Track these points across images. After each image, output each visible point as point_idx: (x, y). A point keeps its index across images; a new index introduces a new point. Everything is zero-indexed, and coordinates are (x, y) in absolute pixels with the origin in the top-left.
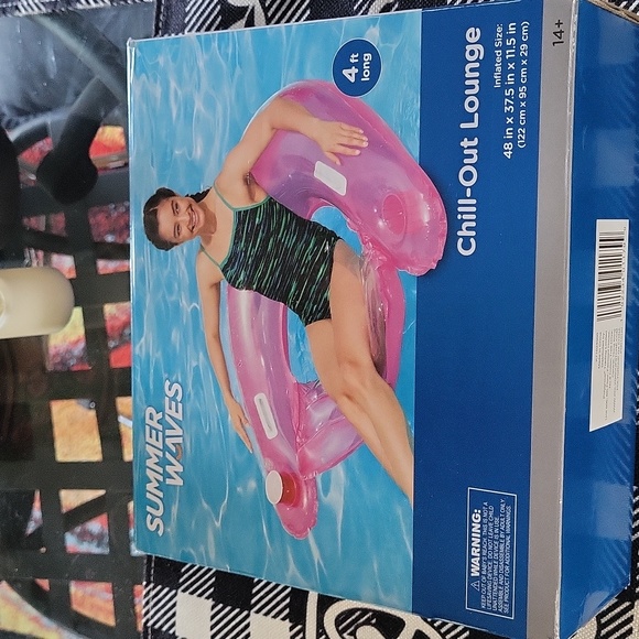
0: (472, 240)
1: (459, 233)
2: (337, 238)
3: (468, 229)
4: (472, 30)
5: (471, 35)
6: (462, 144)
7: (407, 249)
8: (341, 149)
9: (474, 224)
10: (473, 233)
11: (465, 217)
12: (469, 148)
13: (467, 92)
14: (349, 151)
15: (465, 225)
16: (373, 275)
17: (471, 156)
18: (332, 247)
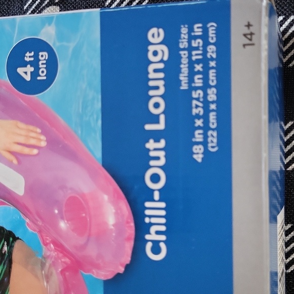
0: (162, 245)
1: (147, 237)
2: (16, 239)
3: (158, 233)
4: (154, 30)
5: (153, 36)
6: (148, 146)
7: (92, 251)
8: (18, 148)
9: (163, 228)
10: (163, 238)
11: (153, 220)
12: (155, 149)
13: (151, 93)
14: (26, 151)
15: (153, 229)
16: (56, 278)
17: (158, 158)
18: (11, 247)
